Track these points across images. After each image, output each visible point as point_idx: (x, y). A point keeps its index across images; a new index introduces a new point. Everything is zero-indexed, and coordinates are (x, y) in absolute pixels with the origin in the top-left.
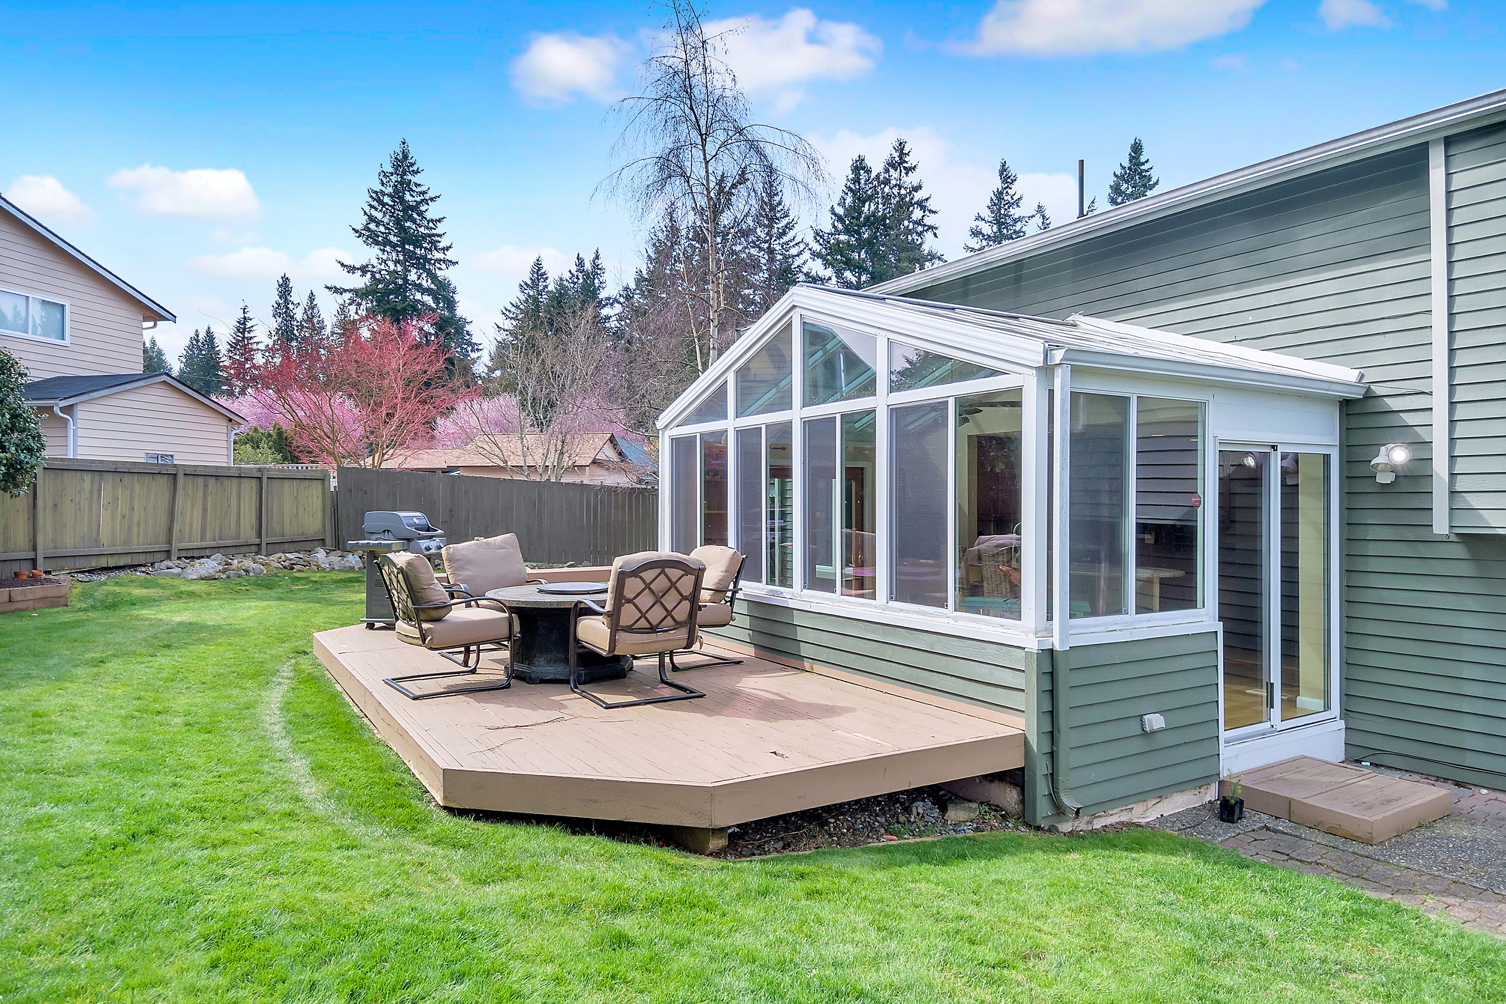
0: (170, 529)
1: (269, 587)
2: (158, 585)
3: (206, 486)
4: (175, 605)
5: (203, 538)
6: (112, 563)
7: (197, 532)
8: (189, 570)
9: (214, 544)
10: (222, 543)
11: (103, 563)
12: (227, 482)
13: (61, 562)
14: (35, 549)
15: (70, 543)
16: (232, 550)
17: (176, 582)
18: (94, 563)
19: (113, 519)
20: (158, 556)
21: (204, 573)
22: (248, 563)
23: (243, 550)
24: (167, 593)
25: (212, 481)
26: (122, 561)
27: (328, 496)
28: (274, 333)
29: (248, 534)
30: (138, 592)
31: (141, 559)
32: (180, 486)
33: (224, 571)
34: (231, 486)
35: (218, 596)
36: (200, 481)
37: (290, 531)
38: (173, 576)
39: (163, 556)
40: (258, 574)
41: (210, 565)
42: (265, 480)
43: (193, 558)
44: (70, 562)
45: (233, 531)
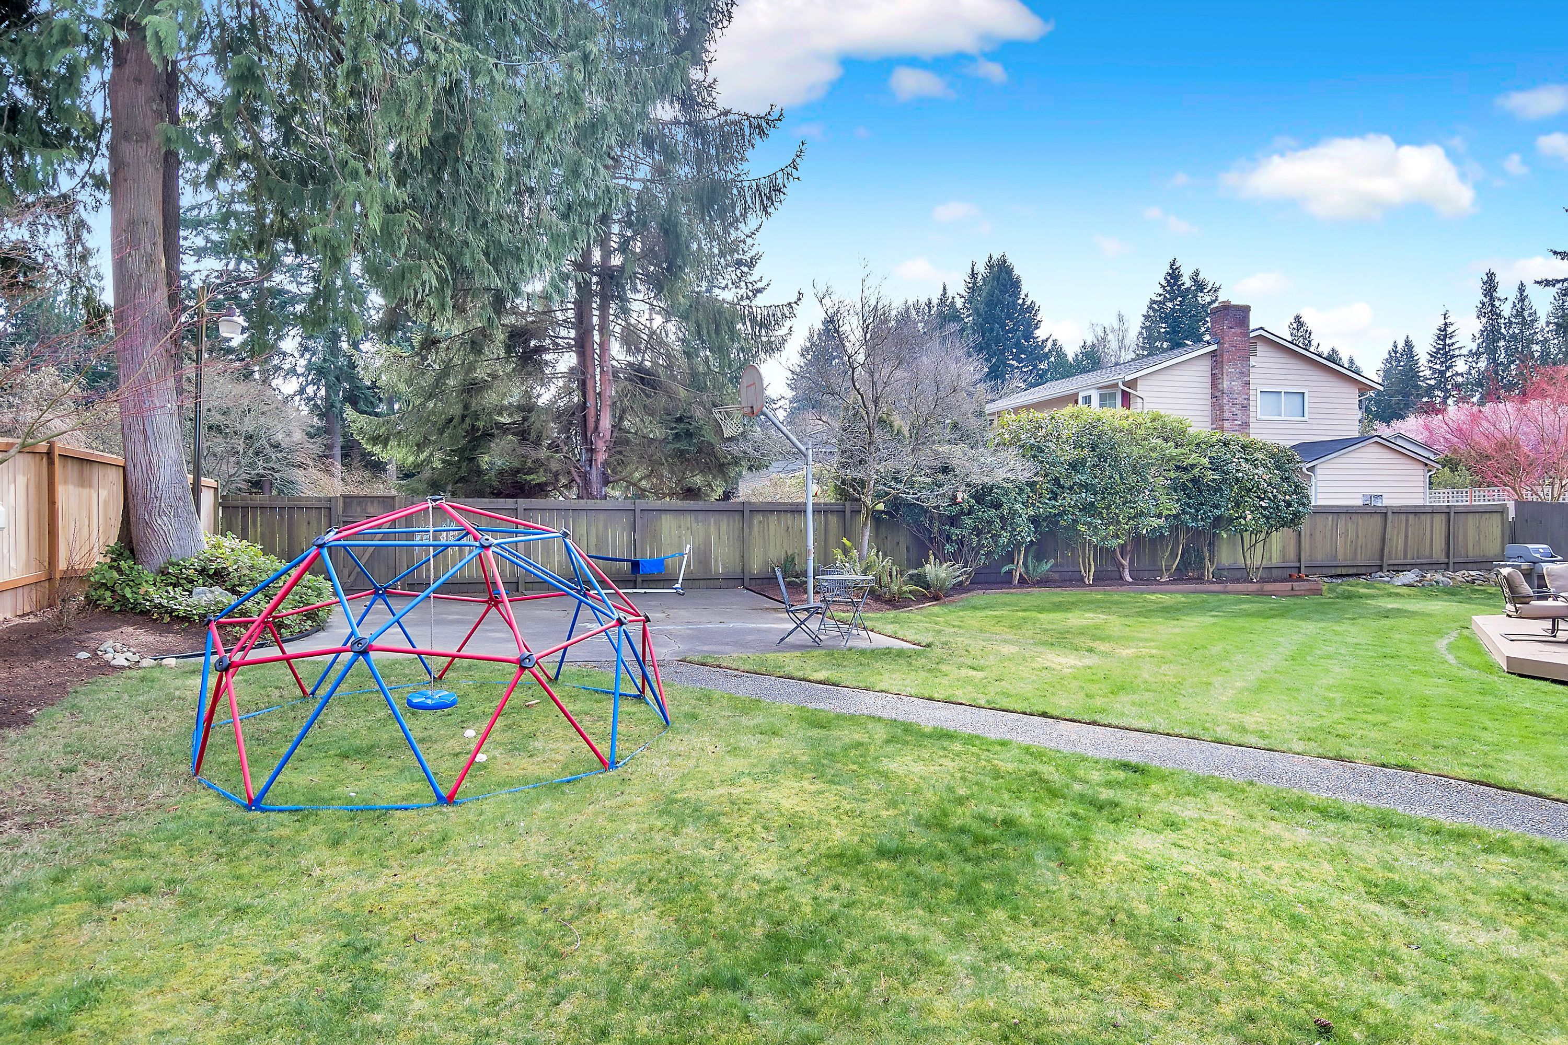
0: (1382, 550)
1: (1453, 594)
2: (1375, 588)
3: (1407, 520)
4: (1387, 599)
5: (1405, 557)
6: (1344, 571)
7: (1401, 554)
8: (1395, 579)
9: (1413, 561)
10: (1419, 561)
11: (1339, 571)
12: (1423, 517)
13: (1314, 570)
14: (1300, 561)
15: (1320, 559)
16: (1427, 567)
17: (1387, 586)
18: (1334, 572)
19: (1346, 543)
20: (1374, 569)
21: (1406, 582)
22: (1438, 577)
23: (1435, 567)
24: (1381, 593)
25: (1411, 517)
26: (1351, 571)
27: (1506, 525)
28: (1478, 335)
29: (1439, 554)
30: (1363, 591)
31: (1363, 570)
32: (1389, 521)
33: (1420, 581)
34: (1427, 519)
35: (1415, 597)
36: (1403, 517)
37: (1473, 553)
38: (1384, 582)
39: (1377, 569)
40: (1445, 585)
41: (1410, 576)
42: (1452, 514)
43: (1398, 571)
44: (1319, 570)
45: (1427, 553)
